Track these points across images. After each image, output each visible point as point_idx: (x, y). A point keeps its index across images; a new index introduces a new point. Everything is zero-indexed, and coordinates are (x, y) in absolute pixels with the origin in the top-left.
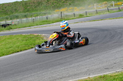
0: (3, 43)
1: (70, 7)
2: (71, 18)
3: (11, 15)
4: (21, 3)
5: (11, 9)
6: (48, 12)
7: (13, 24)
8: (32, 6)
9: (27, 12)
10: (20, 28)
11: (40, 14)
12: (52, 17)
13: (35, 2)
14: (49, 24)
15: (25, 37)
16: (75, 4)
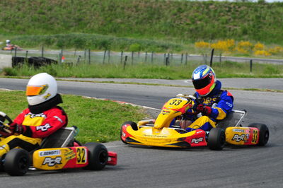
1: (244, 40)
2: (238, 74)
3: (61, 34)
4: (97, 4)
5: (64, 16)
6: (175, 44)
7: (63, 61)
8: (129, 17)
9: (111, 32)
10: (81, 77)
12: (182, 59)
13: (139, 8)
14: (170, 79)
15: (88, 105)
16: (260, 34)
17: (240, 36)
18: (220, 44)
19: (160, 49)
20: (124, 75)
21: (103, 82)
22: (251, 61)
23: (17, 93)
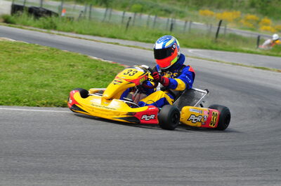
0: (25, 65)
1: (251, 13)
6: (177, 8)
7: (63, 14)
10: (81, 33)
11: (152, 7)
12: (185, 26)
15: (95, 66)
16: (268, 8)
17: (247, 8)
18: (226, 15)
19: (163, 13)
20: (126, 37)
21: (108, 43)
22: (259, 37)
23: (21, 45)
